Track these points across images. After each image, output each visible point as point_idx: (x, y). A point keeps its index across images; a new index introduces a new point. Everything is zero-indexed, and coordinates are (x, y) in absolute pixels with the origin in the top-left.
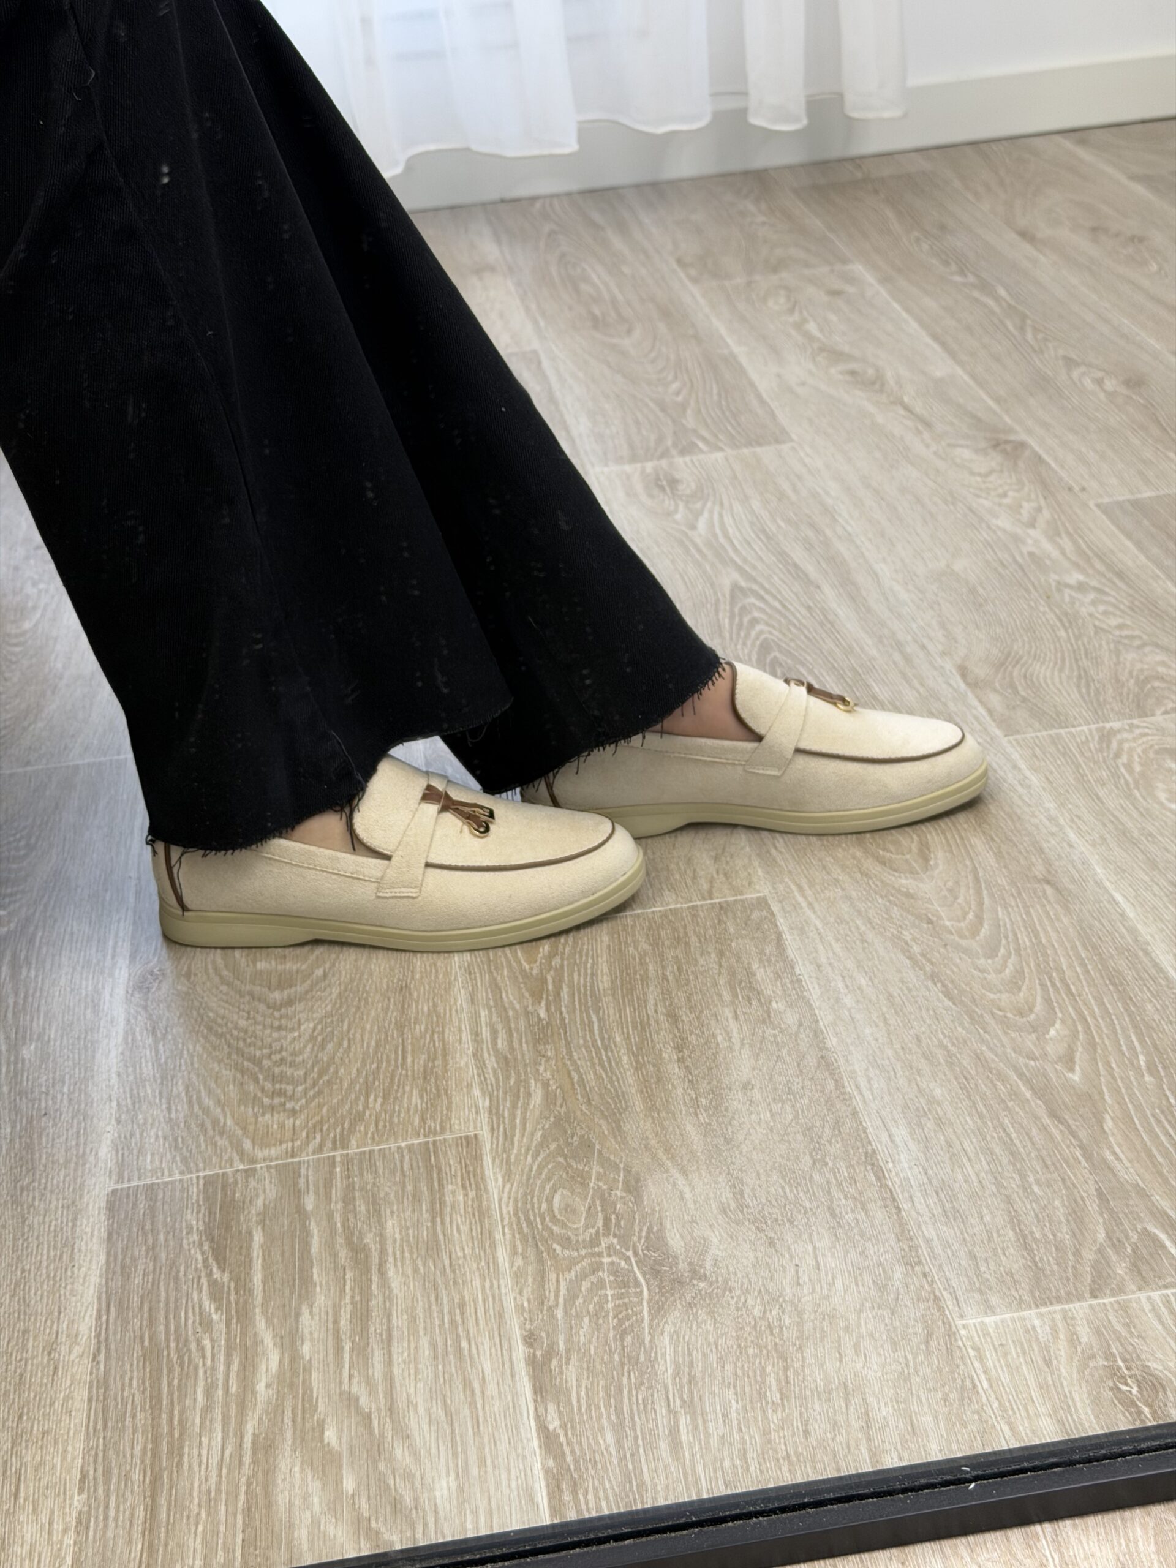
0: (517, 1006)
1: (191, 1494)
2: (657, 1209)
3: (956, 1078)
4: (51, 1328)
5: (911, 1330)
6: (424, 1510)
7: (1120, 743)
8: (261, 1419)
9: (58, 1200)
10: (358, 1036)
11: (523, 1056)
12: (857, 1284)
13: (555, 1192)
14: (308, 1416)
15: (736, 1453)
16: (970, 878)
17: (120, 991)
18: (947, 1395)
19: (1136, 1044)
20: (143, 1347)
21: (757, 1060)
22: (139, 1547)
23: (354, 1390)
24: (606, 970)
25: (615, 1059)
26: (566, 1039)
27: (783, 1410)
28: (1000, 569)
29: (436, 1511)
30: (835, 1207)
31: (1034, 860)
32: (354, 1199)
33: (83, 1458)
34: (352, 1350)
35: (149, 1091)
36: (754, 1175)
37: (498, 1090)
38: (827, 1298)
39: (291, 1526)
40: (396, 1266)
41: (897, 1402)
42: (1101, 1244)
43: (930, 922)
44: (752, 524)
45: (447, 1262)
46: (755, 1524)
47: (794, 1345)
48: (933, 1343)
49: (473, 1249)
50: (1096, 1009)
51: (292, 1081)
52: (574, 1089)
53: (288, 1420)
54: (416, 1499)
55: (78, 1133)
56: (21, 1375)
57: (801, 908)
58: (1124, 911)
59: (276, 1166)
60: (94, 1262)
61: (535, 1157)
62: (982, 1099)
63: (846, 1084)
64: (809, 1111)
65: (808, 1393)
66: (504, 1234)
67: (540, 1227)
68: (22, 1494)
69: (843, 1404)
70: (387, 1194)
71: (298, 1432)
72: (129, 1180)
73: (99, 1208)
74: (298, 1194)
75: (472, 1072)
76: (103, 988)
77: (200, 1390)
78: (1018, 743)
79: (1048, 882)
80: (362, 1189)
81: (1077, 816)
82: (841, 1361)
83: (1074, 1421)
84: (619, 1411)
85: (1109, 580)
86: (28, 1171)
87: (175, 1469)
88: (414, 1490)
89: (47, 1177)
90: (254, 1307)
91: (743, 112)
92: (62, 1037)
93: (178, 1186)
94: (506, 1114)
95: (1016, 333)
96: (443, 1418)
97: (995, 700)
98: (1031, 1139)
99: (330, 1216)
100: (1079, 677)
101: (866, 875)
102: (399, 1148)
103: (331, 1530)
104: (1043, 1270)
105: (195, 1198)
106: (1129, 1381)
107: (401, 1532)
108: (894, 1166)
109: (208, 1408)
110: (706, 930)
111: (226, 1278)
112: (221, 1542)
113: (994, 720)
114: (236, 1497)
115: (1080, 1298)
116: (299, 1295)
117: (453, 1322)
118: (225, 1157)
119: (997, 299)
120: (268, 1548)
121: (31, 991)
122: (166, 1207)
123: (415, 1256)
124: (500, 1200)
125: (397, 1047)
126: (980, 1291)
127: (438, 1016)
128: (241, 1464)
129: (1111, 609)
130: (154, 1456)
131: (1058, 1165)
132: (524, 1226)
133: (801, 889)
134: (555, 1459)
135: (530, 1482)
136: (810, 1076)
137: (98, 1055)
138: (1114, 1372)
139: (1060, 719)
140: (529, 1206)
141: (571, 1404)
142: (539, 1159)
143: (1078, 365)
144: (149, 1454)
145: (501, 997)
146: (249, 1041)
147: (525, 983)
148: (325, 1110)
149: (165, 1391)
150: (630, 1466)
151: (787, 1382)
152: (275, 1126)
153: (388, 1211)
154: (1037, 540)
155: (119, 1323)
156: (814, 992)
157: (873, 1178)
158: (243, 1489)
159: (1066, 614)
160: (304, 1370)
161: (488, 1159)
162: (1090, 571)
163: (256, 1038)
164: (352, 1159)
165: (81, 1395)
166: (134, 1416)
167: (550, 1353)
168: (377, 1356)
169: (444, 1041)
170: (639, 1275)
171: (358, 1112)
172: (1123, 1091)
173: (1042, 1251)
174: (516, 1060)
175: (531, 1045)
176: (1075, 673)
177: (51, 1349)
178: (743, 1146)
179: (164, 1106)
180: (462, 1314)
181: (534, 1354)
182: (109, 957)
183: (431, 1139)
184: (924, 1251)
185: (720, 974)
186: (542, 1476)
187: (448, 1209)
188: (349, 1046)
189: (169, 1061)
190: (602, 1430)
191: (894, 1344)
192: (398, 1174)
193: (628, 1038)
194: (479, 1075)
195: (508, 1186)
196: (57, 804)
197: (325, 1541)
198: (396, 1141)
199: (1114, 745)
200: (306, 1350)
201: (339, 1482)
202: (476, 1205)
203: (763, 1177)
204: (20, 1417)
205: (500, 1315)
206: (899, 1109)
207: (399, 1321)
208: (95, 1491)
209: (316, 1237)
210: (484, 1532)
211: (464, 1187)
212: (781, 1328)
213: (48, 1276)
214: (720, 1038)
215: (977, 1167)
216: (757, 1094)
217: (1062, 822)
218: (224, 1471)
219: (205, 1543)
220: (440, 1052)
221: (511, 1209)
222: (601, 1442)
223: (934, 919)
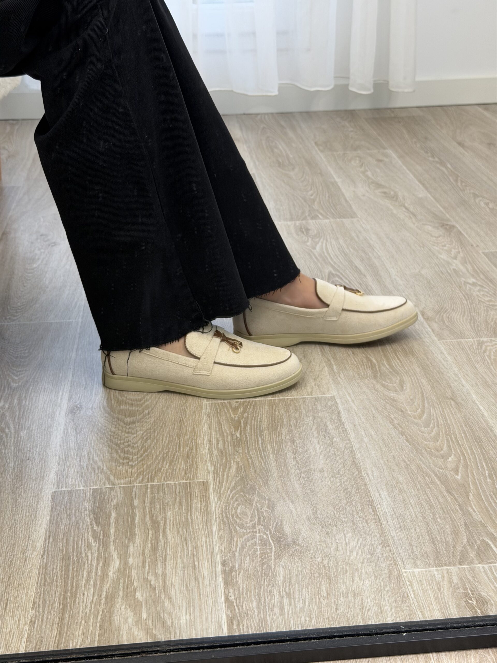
0: (228, 432)
1: (78, 613)
2: (281, 516)
3: (409, 474)
4: (25, 543)
5: (383, 572)
6: (175, 628)
7: (486, 346)
8: (110, 586)
9: (31, 493)
10: (161, 438)
11: (229, 451)
12: (362, 552)
13: (239, 506)
14: (129, 587)
15: (307, 615)
16: (420, 395)
17: (63, 413)
18: (396, 599)
19: (485, 466)
20: (63, 554)
21: (326, 461)
22: (56, 633)
23: (149, 578)
24: (266, 420)
25: (267, 456)
26: (247, 446)
27: (328, 599)
28: (441, 275)
29: (180, 628)
30: (355, 520)
31: (447, 390)
32: (155, 502)
33: (35, 596)
34: (150, 562)
35: (72, 453)
36: (322, 506)
37: (218, 464)
38: (349, 557)
39: (119, 630)
40: (170, 530)
41: (375, 600)
42: (465, 544)
43: (402, 411)
44: (339, 249)
45: (192, 530)
46: (313, 642)
47: (334, 574)
48: (392, 578)
49: (203, 526)
50: (469, 451)
51: (132, 454)
52: (249, 466)
53: (121, 587)
54: (172, 623)
55: (42, 468)
56: (11, 561)
57: (349, 402)
58: (483, 413)
59: (123, 487)
60: (45, 518)
61: (231, 492)
62: (419, 483)
63: (363, 472)
64: (346, 482)
65: (339, 593)
66: (216, 521)
67: (231, 519)
68: (8, 608)
69: (352, 599)
70: (169, 501)
71: (125, 592)
72: (61, 488)
73: (48, 498)
74: (131, 499)
75: (208, 456)
76: (56, 411)
77: (85, 573)
78: (444, 343)
79: (452, 400)
80: (158, 499)
81: (466, 374)
82: (353, 582)
83: (448, 613)
84: (259, 595)
85: (486, 282)
86: (20, 481)
87: (72, 603)
88: (172, 619)
89: (27, 484)
90: (110, 542)
91: (347, 86)
92: (38, 429)
93: (82, 492)
94: (220, 474)
95: (454, 183)
96: (186, 592)
97: (435, 326)
98: (438, 500)
99: (144, 508)
100: (471, 320)
101: (377, 391)
102: (175, 484)
103: (136, 632)
104: (440, 553)
105: (88, 497)
106: (473, 599)
107: (165, 635)
108: (381, 507)
109: (88, 580)
110: (308, 407)
111: (99, 529)
112: (90, 633)
113: (434, 334)
114: (97, 616)
115: (455, 565)
116: (129, 539)
117: (192, 554)
118: (102, 482)
119: (447, 168)
120: (109, 637)
121: (26, 410)
122: (76, 500)
123: (179, 527)
124: (215, 508)
125: (177, 444)
126: (413, 559)
127: (195, 433)
128: (100, 603)
129: (486, 294)
130: (64, 598)
131: (449, 512)
132: (225, 518)
133: (349, 394)
134: (231, 611)
135: (220, 620)
136: (348, 468)
137: (52, 438)
138: (466, 595)
139: (461, 335)
140: (227, 511)
141: (240, 590)
142: (233, 493)
143: (478, 196)
144: (62, 596)
145: (222, 427)
146: (115, 436)
147: (232, 423)
148: (145, 466)
149: (71, 572)
150: (262, 617)
151: (330, 589)
152: (124, 471)
153: (168, 509)
154: (457, 264)
155: (53, 544)
156: (352, 435)
157: (372, 511)
158: (101, 613)
159: (467, 294)
160: (129, 568)
161: (211, 491)
162: (478, 278)
163: (118, 435)
164: (155, 487)
165: (36, 571)
166: (57, 581)
167: (232, 569)
168: (160, 565)
169: (196, 443)
170: (271, 541)
171: (159, 468)
172: (478, 484)
173: (440, 545)
174: (226, 452)
175: (233, 447)
176: (469, 318)
177: (24, 552)
178: (318, 494)
179: (78, 460)
180: (197, 551)
181: (225, 570)
182: (59, 399)
183: (188, 481)
184: (391, 541)
185: (313, 425)
186: (225, 617)
187: (194, 509)
188: (157, 442)
189: (82, 442)
190: (251, 601)
191: (376, 577)
192: (174, 494)
193: (273, 447)
194: (210, 458)
195: (219, 502)
196: (42, 338)
197: (133, 637)
198: (174, 481)
199: (484, 347)
200: (130, 560)
201: (141, 614)
202: (205, 508)
203: (325, 507)
204: (10, 577)
205: (212, 553)
206: (384, 484)
207: (170, 552)
208: (39, 609)
209: (138, 516)
210: (199, 637)
211: (201, 501)
212: (329, 567)
213: (25, 523)
214: (311, 451)
215: (415, 510)
216: (325, 474)
217: (460, 376)
218: (93, 606)
219: (83, 633)
220: (194, 447)
221: (220, 511)
222: (251, 606)
223: (404, 410)
